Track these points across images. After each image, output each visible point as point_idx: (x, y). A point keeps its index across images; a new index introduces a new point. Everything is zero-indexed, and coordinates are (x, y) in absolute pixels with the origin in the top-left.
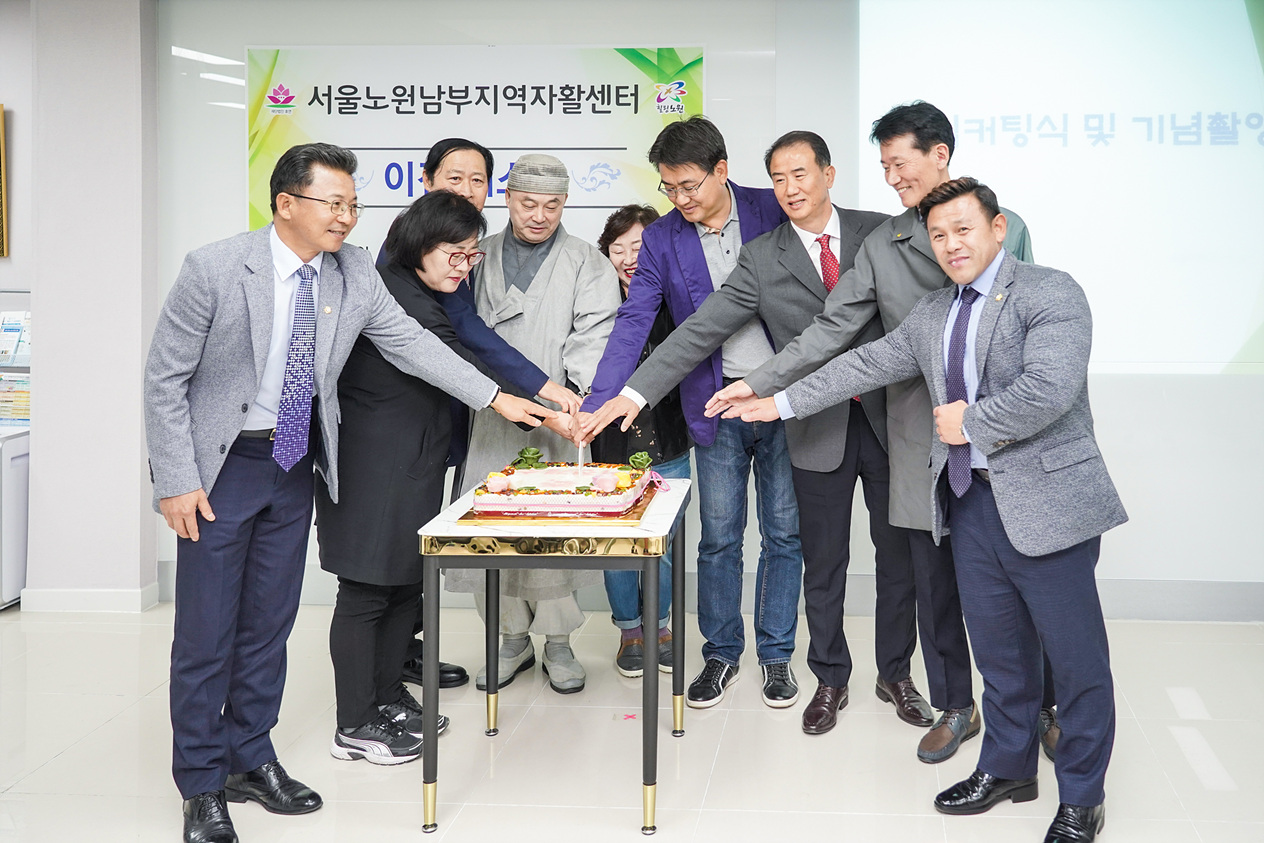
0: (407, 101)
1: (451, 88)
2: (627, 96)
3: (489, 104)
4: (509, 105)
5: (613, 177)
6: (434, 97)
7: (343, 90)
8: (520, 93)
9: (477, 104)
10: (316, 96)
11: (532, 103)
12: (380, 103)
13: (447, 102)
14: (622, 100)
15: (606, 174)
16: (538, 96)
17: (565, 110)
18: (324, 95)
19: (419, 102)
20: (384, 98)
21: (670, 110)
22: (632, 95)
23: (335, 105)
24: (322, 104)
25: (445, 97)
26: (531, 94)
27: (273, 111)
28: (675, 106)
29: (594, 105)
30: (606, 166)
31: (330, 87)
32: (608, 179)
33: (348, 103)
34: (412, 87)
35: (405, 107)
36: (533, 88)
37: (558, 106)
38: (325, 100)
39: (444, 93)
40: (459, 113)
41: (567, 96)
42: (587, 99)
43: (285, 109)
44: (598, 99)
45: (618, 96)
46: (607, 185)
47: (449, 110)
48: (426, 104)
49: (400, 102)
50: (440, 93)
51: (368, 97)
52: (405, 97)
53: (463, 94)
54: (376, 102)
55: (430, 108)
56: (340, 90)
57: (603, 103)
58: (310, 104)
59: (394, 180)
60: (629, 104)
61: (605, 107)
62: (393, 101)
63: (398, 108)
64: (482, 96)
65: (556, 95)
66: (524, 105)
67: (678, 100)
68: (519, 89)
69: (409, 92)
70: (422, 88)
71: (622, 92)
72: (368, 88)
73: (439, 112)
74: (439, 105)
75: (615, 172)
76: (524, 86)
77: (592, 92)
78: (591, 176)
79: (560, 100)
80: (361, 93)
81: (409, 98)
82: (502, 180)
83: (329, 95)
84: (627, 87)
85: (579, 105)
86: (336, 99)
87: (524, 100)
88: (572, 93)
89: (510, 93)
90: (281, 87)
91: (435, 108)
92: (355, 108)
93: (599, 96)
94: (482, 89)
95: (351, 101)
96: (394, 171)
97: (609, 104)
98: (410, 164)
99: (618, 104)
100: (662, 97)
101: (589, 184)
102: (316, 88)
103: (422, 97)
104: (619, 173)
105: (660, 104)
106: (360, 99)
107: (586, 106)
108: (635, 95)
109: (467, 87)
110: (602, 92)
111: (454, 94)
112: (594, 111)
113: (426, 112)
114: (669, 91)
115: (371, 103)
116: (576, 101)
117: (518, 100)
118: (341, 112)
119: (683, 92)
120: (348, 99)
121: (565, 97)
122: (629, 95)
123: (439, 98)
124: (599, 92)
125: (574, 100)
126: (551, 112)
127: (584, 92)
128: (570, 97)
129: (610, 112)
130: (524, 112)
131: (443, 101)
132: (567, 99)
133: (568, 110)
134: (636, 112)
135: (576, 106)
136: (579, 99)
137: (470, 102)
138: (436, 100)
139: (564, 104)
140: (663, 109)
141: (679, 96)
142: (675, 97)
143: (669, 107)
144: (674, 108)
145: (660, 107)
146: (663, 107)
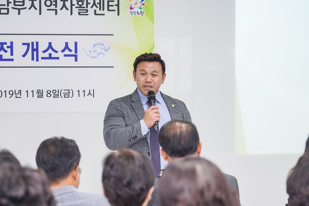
2: (113, 6)
3: (36, 9)
4: (48, 10)
5: (106, 50)
6: (5, 5)
8: (54, 3)
9: (29, 9)
11: (61, 9)
13: (13, 8)
14: (111, 8)
15: (102, 49)
16: (64, 5)
17: (79, 14)
21: (136, 14)
22: (116, 5)
25: (11, 5)
26: (60, 4)
28: (139, 12)
29: (95, 11)
30: (102, 44)
32: (103, 51)
36: (61, 1)
37: (76, 11)
39: (11, 3)
40: (19, 14)
41: (80, 5)
42: (92, 7)
44: (97, 7)
45: (108, 6)
46: (103, 55)
50: (8, 3)
53: (22, 4)
55: (2, 11)
57: (100, 10)
60: (115, 10)
61: (101, 12)
64: (33, 5)
65: (74, 5)
66: (56, 10)
67: (141, 8)
68: (54, 1)
71: (111, 3)
73: (8, 13)
74: (8, 9)
75: (107, 48)
77: (94, 4)
78: (94, 50)
79: (76, 7)
82: (44, 52)
84: (113, 1)
85: (87, 11)
87: (56, 7)
88: (83, 4)
89: (48, 3)
91: (5, 11)
93: (98, 5)
94: (33, 1)
97: (103, 10)
99: (108, 10)
100: (132, 7)
101: (93, 55)
104: (109, 48)
105: (132, 10)
107: (91, 11)
108: (118, 5)
110: (100, 3)
111: (16, 3)
112: (95, 14)
114: (136, 4)
116: (85, 8)
117: (53, 7)
119: (143, 4)
121: (79, 6)
122: (114, 5)
123: (8, 6)
124: (98, 4)
125: (84, 7)
126: (71, 14)
127: (90, 3)
128: (82, 6)
129: (104, 15)
130: (56, 14)
131: (10, 7)
132: (80, 7)
133: (81, 13)
134: (118, 14)
135: (86, 11)
136: (87, 7)
137: (26, 8)
138: (6, 7)
139: (79, 10)
140: (133, 13)
141: (141, 6)
142: (140, 7)
143: (136, 12)
144: (139, 13)
145: (132, 12)
146: (133, 12)
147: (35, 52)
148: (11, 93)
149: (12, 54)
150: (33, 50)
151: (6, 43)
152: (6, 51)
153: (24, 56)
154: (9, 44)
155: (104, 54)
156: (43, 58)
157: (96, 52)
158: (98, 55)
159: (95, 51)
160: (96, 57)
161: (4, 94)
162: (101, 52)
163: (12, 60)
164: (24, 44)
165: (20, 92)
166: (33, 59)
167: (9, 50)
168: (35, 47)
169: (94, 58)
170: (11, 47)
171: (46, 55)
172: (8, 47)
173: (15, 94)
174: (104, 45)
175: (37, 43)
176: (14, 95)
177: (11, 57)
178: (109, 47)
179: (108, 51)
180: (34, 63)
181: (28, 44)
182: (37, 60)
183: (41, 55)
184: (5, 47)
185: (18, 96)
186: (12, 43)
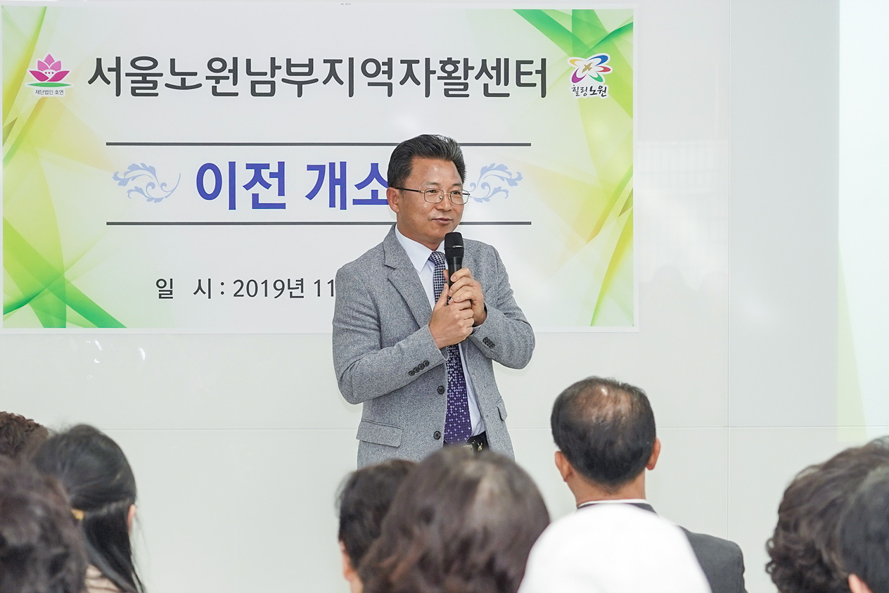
0: (227, 78)
1: (289, 61)
2: (530, 73)
3: (341, 83)
4: (370, 84)
5: (512, 183)
6: (265, 74)
7: (138, 63)
8: (385, 68)
9: (325, 82)
10: (99, 72)
11: (402, 83)
12: (190, 81)
13: (284, 80)
14: (524, 79)
15: (502, 178)
16: (410, 73)
17: (446, 93)
18: (110, 70)
19: (245, 80)
20: (195, 74)
21: (589, 92)
22: (537, 72)
23: (126, 83)
24: (108, 83)
25: (281, 74)
26: (399, 71)
27: (38, 92)
28: (596, 88)
29: (486, 86)
30: (502, 168)
31: (118, 59)
32: (505, 185)
33: (144, 81)
34: (235, 60)
35: (224, 86)
36: (402, 62)
37: (438, 86)
38: (111, 76)
39: (279, 68)
40: (300, 94)
41: (450, 73)
42: (477, 77)
43: (54, 89)
44: (491, 77)
45: (519, 73)
46: (504, 194)
47: (286, 91)
48: (254, 84)
49: (218, 80)
50: (274, 68)
51: (173, 73)
52: (225, 73)
53: (306, 70)
54: (183, 81)
55: (259, 89)
56: (133, 63)
57: (498, 83)
58: (90, 82)
59: (209, 187)
60: (534, 85)
61: (502, 89)
62: (208, 78)
63: (214, 88)
64: (333, 73)
65: (434, 72)
66: (390, 86)
67: (599, 79)
68: (384, 64)
69: (230, 66)
70: (249, 61)
71: (524, 68)
72: (173, 61)
73: (272, 94)
74: (273, 84)
75: (515, 176)
76: (390, 60)
77: (484, 69)
78: (483, 181)
79: (439, 78)
80: (164, 67)
81: (231, 75)
82: (360, 186)
83: (117, 70)
84: (531, 62)
85: (466, 86)
86: (127, 75)
87: (390, 78)
88: (456, 69)
89: (371, 68)
90: (49, 59)
91: (267, 88)
92: (155, 87)
93: (494, 73)
94: (333, 63)
95: (149, 78)
96: (209, 174)
97: (506, 83)
98: (232, 165)
99: (519, 84)
100: (578, 76)
102: (99, 61)
103: (249, 73)
104: (520, 178)
105: (577, 85)
106: (161, 75)
107: (475, 86)
108: (542, 72)
109: (311, 61)
110: (497, 68)
111: (294, 70)
112: (487, 94)
113: (254, 93)
114: (588, 67)
115: (177, 81)
116: (462, 81)
117: (382, 78)
118: (134, 94)
119: (606, 70)
120: (144, 76)
121: (446, 75)
122: (534, 72)
123: (273, 75)
124: (493, 68)
125: (460, 78)
126: (427, 94)
127: (472, 68)
128: (453, 75)
129: (507, 95)
130: (390, 94)
131: (277, 79)
132: (449, 77)
133: (450, 93)
134: (543, 95)
135: (462, 87)
136: (466, 78)
137: (316, 80)
138: (268, 78)
139: (446, 84)
140: (580, 91)
141: (600, 74)
142: (597, 76)
143: (589, 89)
144: (595, 91)
145: (576, 89)
146: (580, 89)
147: (338, 188)
148: (279, 285)
149: (281, 192)
150: (333, 182)
151: (267, 166)
152: (267, 186)
153: (311, 196)
154: (274, 169)
155: (506, 192)
156: (356, 202)
157: (486, 187)
158: (493, 194)
159: (484, 185)
160: (487, 199)
161: (261, 288)
162: (500, 188)
163: (282, 206)
164: (310, 168)
165: (302, 285)
166: (332, 204)
167: (274, 182)
168: (338, 176)
169: (482, 202)
170: (280, 175)
171: (366, 194)
172: (272, 175)
173: (289, 288)
174: (507, 169)
175: (343, 165)
176: (287, 291)
177: (280, 200)
178: (519, 174)
179: (516, 184)
180: (336, 214)
181: (321, 169)
182: (343, 206)
183: (352, 193)
184: (265, 174)
185: (295, 293)
186: (281, 165)
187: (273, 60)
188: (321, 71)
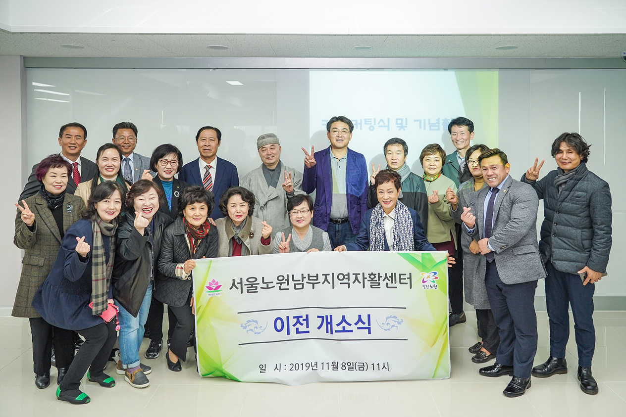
0: (285, 283)
1: (309, 275)
2: (405, 279)
3: (329, 283)
4: (341, 283)
6: (300, 280)
7: (249, 280)
8: (347, 277)
9: (323, 283)
10: (234, 284)
11: (354, 283)
12: (270, 285)
13: (307, 282)
14: (403, 281)
15: (395, 321)
16: (356, 279)
17: (372, 286)
18: (238, 283)
19: (292, 283)
20: (272, 282)
22: (408, 278)
23: (245, 288)
24: (238, 289)
25: (306, 280)
26: (352, 278)
27: (209, 295)
29: (387, 284)
30: (395, 317)
31: (241, 279)
33: (252, 287)
34: (288, 275)
35: (284, 286)
36: (353, 274)
37: (368, 284)
38: (239, 286)
39: (305, 278)
40: (313, 288)
42: (384, 280)
43: (216, 293)
44: (389, 280)
47: (308, 287)
48: (295, 284)
49: (281, 284)
50: (303, 278)
51: (263, 282)
52: (284, 281)
53: (316, 278)
54: (268, 285)
55: (298, 286)
56: (247, 280)
57: (392, 283)
58: (230, 289)
59: (279, 326)
60: (407, 284)
61: (394, 285)
62: (277, 283)
63: (280, 287)
64: (326, 279)
65: (366, 278)
66: (349, 284)
68: (346, 275)
69: (286, 278)
70: (293, 276)
71: (402, 277)
72: (263, 278)
73: (303, 288)
74: (303, 284)
75: (400, 320)
76: (349, 273)
77: (386, 277)
78: (387, 322)
79: (368, 281)
80: (260, 281)
81: (286, 282)
82: (338, 325)
83: (241, 283)
84: (405, 274)
86: (245, 285)
87: (349, 281)
88: (375, 277)
89: (341, 277)
90: (214, 281)
91: (300, 286)
92: (256, 289)
94: (326, 275)
95: (254, 286)
96: (279, 322)
97: (396, 283)
98: (288, 318)
99: (401, 283)
100: (425, 280)
102: (234, 280)
103: (293, 280)
105: (424, 284)
106: (259, 284)
107: (383, 284)
108: (410, 279)
109: (317, 275)
110: (391, 277)
111: (311, 278)
112: (388, 287)
113: (295, 289)
114: (429, 277)
115: (265, 286)
116: (378, 282)
117: (346, 281)
118: (248, 292)
119: (436, 278)
120: (252, 285)
123: (303, 281)
125: (376, 281)
126: (364, 287)
127: (381, 277)
128: (374, 279)
129: (396, 288)
130: (349, 287)
131: (305, 282)
132: (372, 280)
134: (411, 288)
135: (378, 284)
136: (379, 280)
137: (320, 282)
138: (301, 282)
139: (371, 283)
140: (426, 286)
143: (429, 286)
144: (432, 286)
147: (329, 326)
148: (308, 365)
149: (307, 326)
150: (327, 323)
151: (301, 317)
152: (302, 324)
153: (319, 328)
154: (305, 317)
155: (397, 327)
156: (337, 331)
157: (389, 325)
158: (391, 328)
161: (301, 366)
163: (308, 332)
164: (318, 317)
165: (317, 365)
166: (327, 331)
167: (305, 323)
168: (329, 321)
169: (387, 331)
170: (307, 320)
171: (340, 328)
172: (304, 320)
173: (312, 366)
174: (397, 318)
175: (331, 316)
176: (310, 367)
177: (307, 330)
178: (402, 320)
180: (329, 335)
181: (322, 317)
182: (332, 333)
183: (335, 328)
184: (301, 320)
185: (314, 368)
186: (307, 316)
187: (302, 275)
188: (321, 279)
